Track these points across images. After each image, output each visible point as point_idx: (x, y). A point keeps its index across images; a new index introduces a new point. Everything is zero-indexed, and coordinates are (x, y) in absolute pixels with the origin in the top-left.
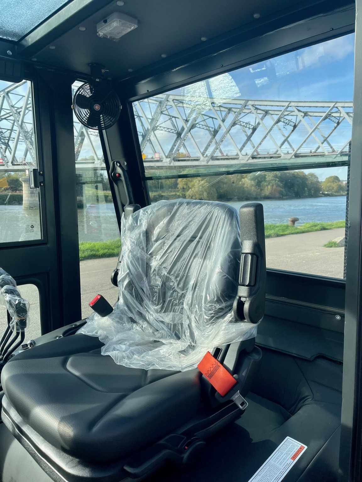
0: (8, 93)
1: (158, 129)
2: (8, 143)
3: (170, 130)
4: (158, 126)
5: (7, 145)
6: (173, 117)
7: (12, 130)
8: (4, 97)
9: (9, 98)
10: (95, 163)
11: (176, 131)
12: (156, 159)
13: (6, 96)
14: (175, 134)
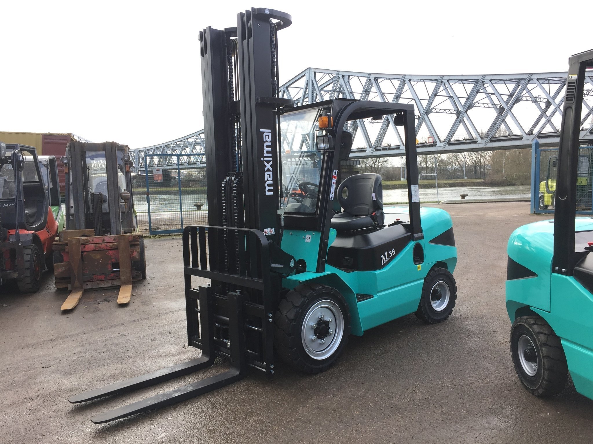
0: (287, 88)
1: (433, 112)
3: (447, 111)
4: (432, 109)
8: (284, 91)
12: (429, 144)
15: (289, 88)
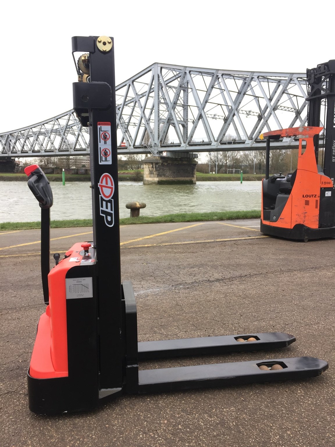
0: (133, 81)
1: (278, 109)
2: (127, 128)
3: (289, 109)
4: (279, 106)
5: (127, 130)
6: (295, 95)
7: (131, 115)
8: (130, 85)
9: (134, 87)
10: (212, 145)
11: (296, 110)
13: (131, 84)
14: (294, 113)
15: (134, 83)
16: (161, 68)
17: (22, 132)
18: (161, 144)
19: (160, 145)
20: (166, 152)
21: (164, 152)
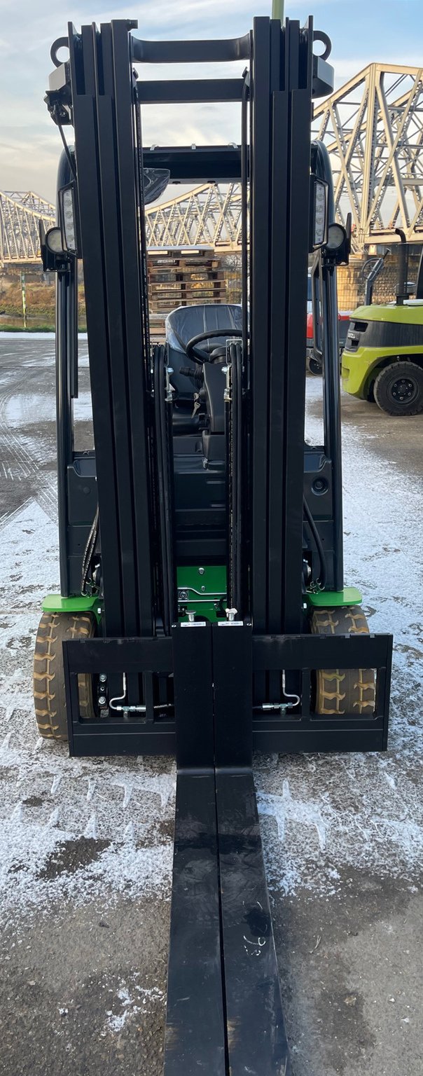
15: (338, 105)
16: (382, 74)
17: (166, 211)
18: (371, 230)
19: (368, 233)
20: (375, 246)
21: (371, 246)
